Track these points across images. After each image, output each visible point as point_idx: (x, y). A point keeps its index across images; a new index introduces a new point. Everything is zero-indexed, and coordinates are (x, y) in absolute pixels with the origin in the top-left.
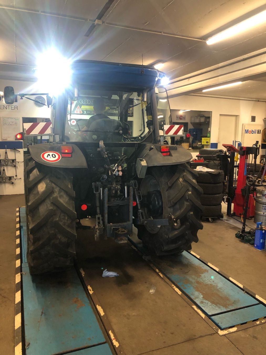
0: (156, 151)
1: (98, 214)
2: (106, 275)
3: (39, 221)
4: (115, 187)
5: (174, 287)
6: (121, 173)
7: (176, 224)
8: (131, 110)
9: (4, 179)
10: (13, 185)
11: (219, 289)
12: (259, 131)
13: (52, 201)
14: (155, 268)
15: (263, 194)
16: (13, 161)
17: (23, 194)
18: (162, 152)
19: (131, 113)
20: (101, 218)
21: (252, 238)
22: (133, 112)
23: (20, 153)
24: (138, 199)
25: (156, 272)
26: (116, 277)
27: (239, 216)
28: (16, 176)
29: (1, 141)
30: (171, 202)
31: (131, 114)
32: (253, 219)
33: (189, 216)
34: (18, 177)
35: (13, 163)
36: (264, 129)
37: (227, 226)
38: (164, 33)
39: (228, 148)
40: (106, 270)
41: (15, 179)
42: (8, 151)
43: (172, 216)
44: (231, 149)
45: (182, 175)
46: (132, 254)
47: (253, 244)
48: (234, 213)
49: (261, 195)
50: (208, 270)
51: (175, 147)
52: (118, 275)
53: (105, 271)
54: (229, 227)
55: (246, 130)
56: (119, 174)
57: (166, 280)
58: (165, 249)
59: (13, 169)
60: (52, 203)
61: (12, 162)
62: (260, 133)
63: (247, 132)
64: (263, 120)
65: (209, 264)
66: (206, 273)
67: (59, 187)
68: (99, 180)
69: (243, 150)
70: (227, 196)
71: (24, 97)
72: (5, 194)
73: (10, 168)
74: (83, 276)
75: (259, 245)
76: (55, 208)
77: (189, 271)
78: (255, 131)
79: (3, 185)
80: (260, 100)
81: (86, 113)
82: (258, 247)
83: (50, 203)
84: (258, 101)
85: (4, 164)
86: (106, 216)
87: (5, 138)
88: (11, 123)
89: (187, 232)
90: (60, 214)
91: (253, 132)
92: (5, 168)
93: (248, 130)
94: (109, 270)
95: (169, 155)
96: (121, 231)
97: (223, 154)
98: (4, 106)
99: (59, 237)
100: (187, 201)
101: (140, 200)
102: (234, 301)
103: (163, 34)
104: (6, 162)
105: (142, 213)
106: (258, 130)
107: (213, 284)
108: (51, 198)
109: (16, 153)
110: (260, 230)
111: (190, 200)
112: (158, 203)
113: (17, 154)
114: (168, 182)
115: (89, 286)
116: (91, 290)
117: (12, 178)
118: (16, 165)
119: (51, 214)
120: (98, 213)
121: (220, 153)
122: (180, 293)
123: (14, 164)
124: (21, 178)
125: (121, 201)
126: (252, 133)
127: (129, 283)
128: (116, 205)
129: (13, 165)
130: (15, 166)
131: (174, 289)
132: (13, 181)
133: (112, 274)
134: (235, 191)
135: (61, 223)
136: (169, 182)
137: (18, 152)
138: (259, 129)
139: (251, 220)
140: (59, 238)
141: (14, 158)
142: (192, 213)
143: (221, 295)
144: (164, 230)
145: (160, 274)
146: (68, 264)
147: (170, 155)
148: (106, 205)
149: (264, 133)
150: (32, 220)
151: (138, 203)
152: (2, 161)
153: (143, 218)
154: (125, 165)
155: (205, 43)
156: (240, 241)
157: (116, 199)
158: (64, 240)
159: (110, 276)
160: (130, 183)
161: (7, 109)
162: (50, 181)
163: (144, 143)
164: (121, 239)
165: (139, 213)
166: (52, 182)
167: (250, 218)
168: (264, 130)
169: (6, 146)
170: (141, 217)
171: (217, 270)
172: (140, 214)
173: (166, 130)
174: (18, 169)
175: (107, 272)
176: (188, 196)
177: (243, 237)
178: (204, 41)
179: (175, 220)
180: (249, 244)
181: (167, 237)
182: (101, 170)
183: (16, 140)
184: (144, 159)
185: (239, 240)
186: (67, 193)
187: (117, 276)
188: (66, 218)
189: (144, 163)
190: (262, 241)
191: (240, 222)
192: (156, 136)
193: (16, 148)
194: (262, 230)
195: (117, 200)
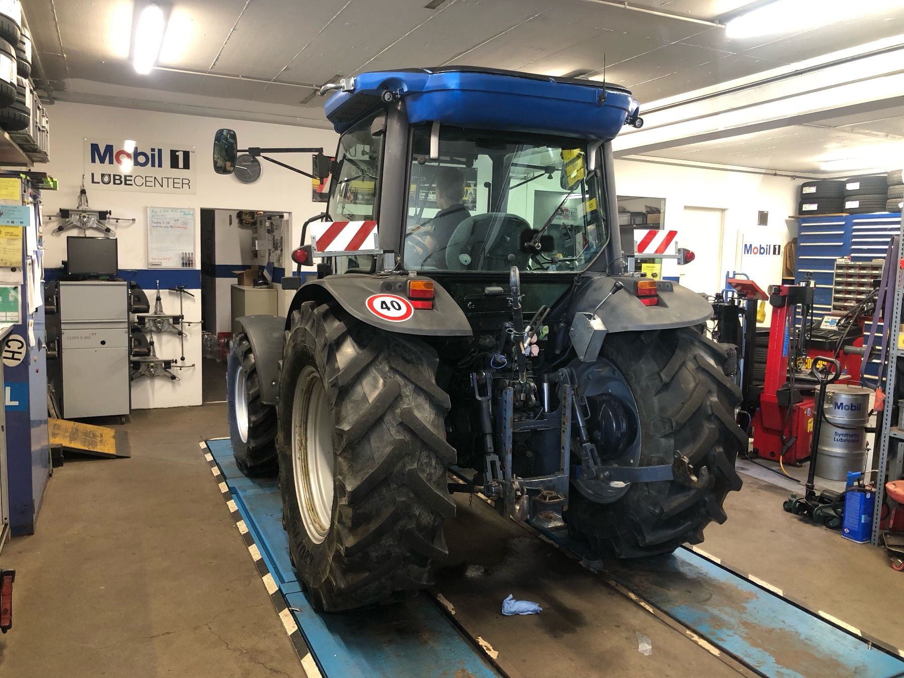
0: (627, 296)
1: (490, 453)
2: (512, 610)
3: (371, 471)
4: (526, 383)
5: (693, 637)
6: (535, 350)
7: (694, 478)
8: (471, 193)
9: (152, 367)
10: (173, 383)
11: (806, 641)
12: (777, 247)
13: (400, 420)
14: (624, 590)
15: (836, 404)
16: (177, 319)
17: (199, 406)
18: (639, 297)
19: (470, 200)
20: (498, 464)
21: (836, 512)
22: (475, 198)
23: (194, 300)
24: (580, 414)
25: (631, 600)
26: (537, 613)
27: (770, 458)
28: (183, 359)
29: (147, 269)
30: (672, 423)
31: (471, 203)
32: (805, 466)
33: (714, 456)
34: (187, 362)
35: (176, 326)
36: (789, 243)
37: (751, 484)
38: (629, 4)
39: (739, 288)
40: (511, 596)
41: (181, 367)
42: (164, 293)
43: (683, 457)
44: (747, 292)
45: (690, 356)
46: (548, 555)
47: (839, 528)
48: (756, 451)
49: (831, 406)
50: (756, 594)
51: (669, 285)
52: (541, 609)
53: (508, 599)
54: (756, 486)
55: (746, 245)
56: (531, 353)
57: (665, 620)
58: (647, 541)
59: (176, 341)
60: (401, 424)
61: (174, 324)
62: (779, 254)
63: (748, 249)
64: (787, 222)
65: (751, 578)
66: (755, 599)
67: (413, 383)
68: (486, 367)
69: (781, 294)
70: (740, 408)
71: (260, 156)
72: (152, 406)
73: (165, 338)
74: (453, 613)
75: (857, 530)
76: (407, 438)
77: (711, 597)
78: (768, 247)
79: (148, 382)
80: (778, 172)
81: (362, 200)
82: (853, 535)
83: (395, 425)
84: (775, 174)
85: (153, 329)
86: (509, 457)
87: (156, 262)
88: (172, 223)
89: (706, 499)
90: (420, 453)
91: (762, 251)
92: (155, 338)
93: (751, 245)
94: (517, 598)
95: (657, 305)
96: (550, 496)
97: (726, 304)
98: (155, 178)
99: (417, 513)
100: (709, 418)
101: (585, 419)
102: (856, 668)
103: (628, 7)
104: (159, 322)
105: (592, 450)
106: (775, 246)
107: (785, 629)
108: (398, 411)
109: (183, 300)
110: (859, 491)
111: (717, 418)
112: (618, 426)
113: (187, 303)
114: (661, 370)
115: (480, 638)
116: (491, 648)
117: (172, 364)
118: (184, 332)
119: (399, 454)
120: (489, 450)
121: (718, 302)
122: (716, 652)
123: (179, 327)
124: (193, 365)
125: (538, 419)
126: (760, 253)
127: (578, 629)
128: (529, 430)
129: (176, 331)
130: (180, 333)
131: (696, 643)
132: (174, 371)
133: (525, 607)
134: (759, 396)
135: (423, 476)
136: (664, 371)
137: (188, 298)
138: (777, 244)
139: (801, 468)
140: (416, 515)
141: (178, 313)
142: (721, 450)
143: (817, 655)
144: (647, 493)
145: (643, 604)
146: (425, 583)
147: (660, 303)
148: (509, 432)
149: (790, 253)
150: (351, 467)
151: (581, 425)
152: (146, 320)
153: (596, 464)
154: (545, 330)
155: (722, 31)
156: (801, 520)
157: (525, 414)
158: (427, 519)
159: (522, 612)
160: (560, 374)
161: (162, 186)
162: (391, 368)
163: (589, 274)
164: (546, 517)
165: (587, 452)
166: (396, 371)
167: (798, 463)
168: (788, 247)
169: (158, 281)
170: (591, 462)
171: (781, 593)
172: (590, 454)
173: (638, 243)
174: (187, 340)
175: (513, 601)
176: (711, 406)
177: (810, 510)
178: (720, 26)
179: (691, 466)
180: (824, 527)
181: (657, 511)
182: (488, 340)
183: (183, 266)
184: (596, 316)
185: (795, 518)
186: (430, 398)
187: (539, 612)
188: (434, 463)
189: (597, 324)
190: (865, 520)
191: (778, 473)
192: (615, 258)
193: (185, 288)
194: (865, 492)
195: (528, 417)
